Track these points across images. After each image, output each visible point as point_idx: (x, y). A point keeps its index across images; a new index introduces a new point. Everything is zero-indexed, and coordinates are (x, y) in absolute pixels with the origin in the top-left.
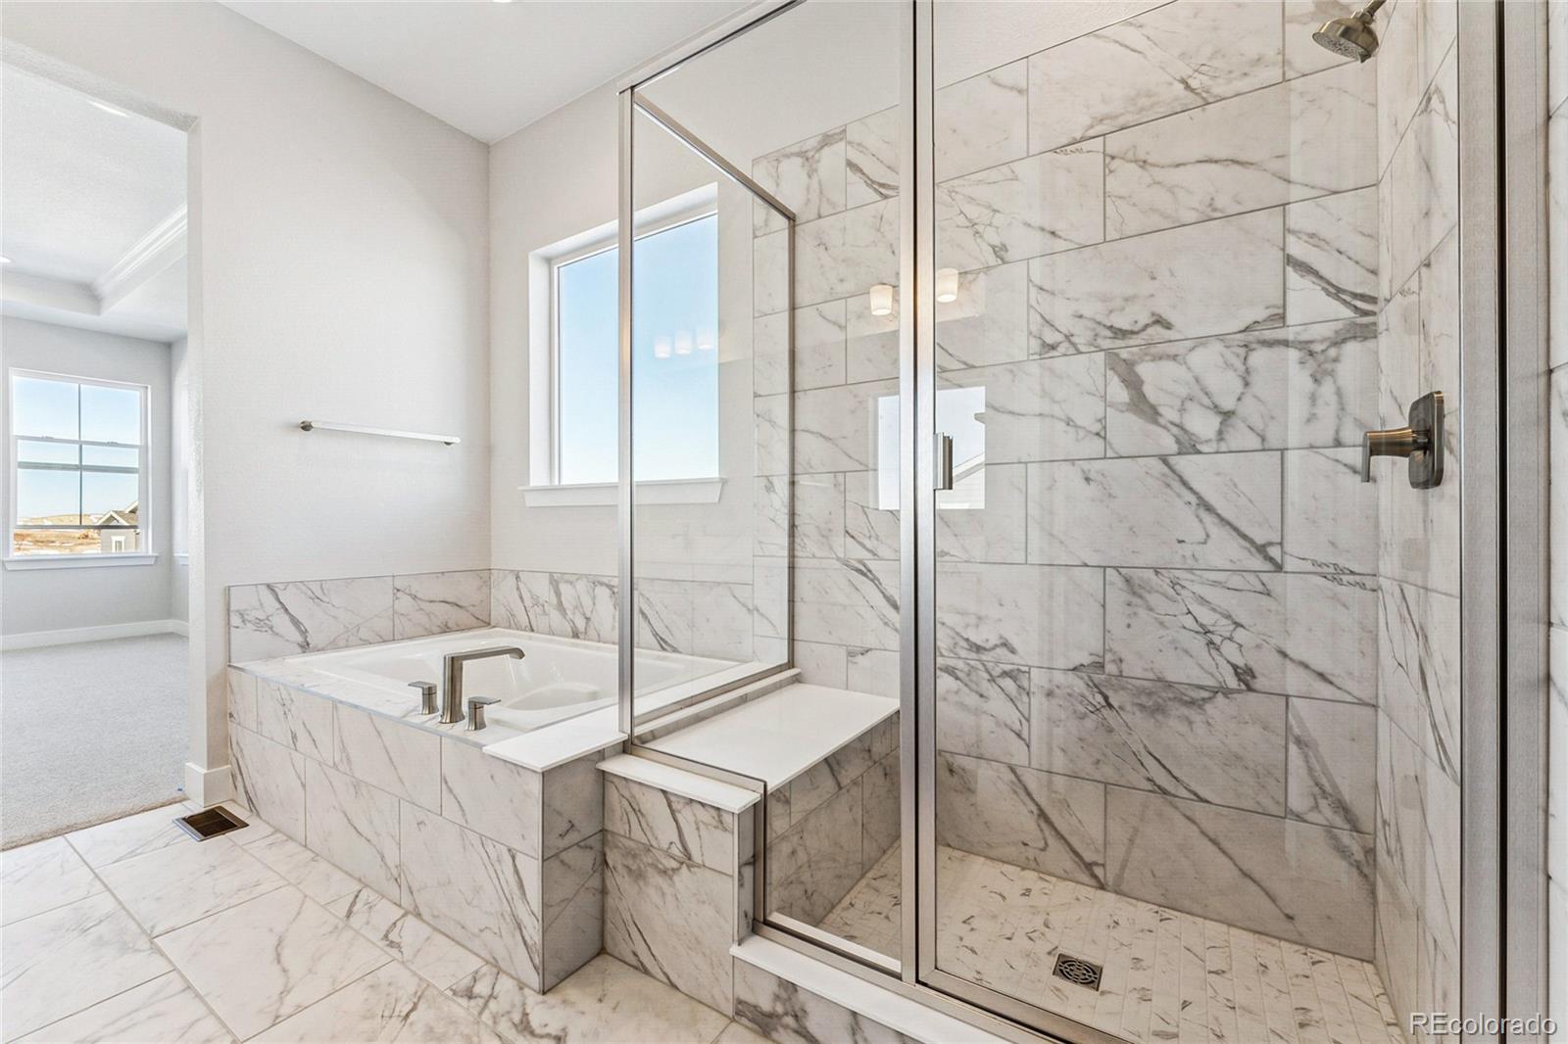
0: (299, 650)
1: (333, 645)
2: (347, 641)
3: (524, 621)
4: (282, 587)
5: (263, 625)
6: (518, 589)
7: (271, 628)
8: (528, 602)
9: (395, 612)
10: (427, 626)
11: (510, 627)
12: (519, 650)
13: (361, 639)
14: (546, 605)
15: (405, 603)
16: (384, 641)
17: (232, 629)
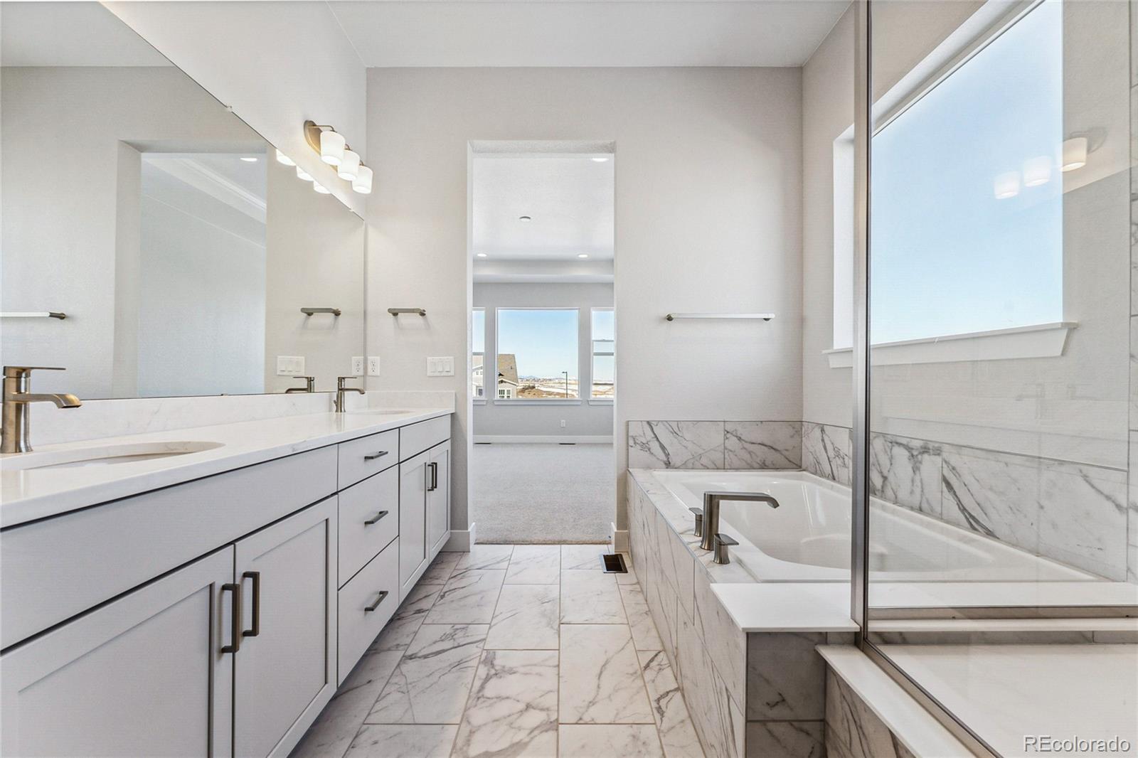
0: (664, 466)
1: (685, 466)
2: (693, 464)
3: (828, 471)
4: (655, 423)
5: (645, 447)
6: (823, 440)
7: (649, 449)
8: (831, 454)
9: (725, 448)
10: (749, 462)
11: (815, 473)
12: (774, 499)
13: (702, 465)
14: (845, 457)
15: (732, 442)
16: (718, 469)
17: (630, 447)
